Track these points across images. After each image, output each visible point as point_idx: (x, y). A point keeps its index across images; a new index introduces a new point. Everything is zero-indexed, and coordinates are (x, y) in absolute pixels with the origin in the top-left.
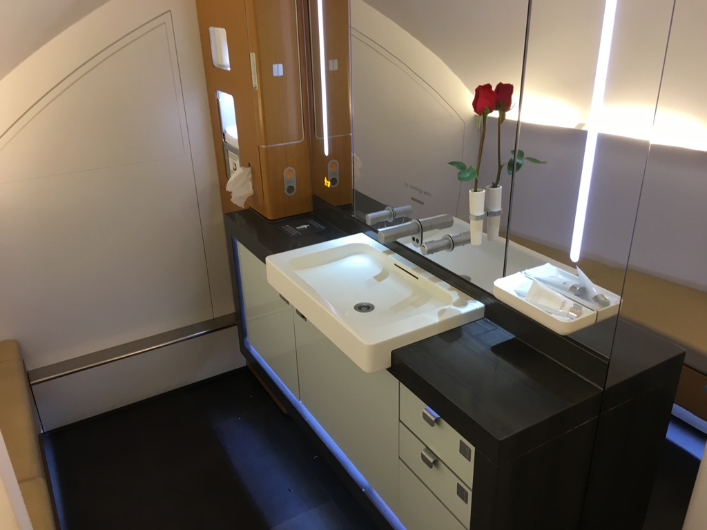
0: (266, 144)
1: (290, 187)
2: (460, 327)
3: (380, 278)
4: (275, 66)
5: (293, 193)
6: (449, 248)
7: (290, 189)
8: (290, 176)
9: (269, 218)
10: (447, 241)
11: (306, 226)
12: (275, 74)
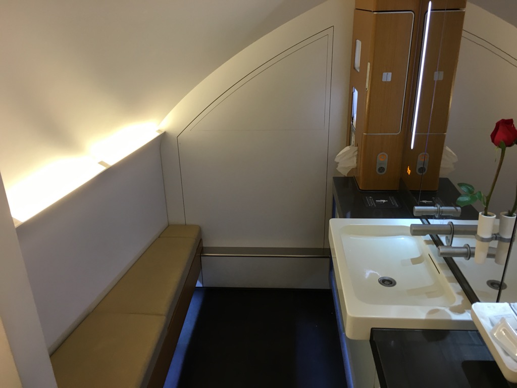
0: (367, 132)
1: (381, 167)
2: (448, 330)
3: (415, 261)
4: (385, 74)
5: (383, 173)
6: (467, 257)
7: (382, 169)
8: (383, 159)
9: (360, 188)
10: (465, 250)
11: (384, 201)
12: (384, 80)
